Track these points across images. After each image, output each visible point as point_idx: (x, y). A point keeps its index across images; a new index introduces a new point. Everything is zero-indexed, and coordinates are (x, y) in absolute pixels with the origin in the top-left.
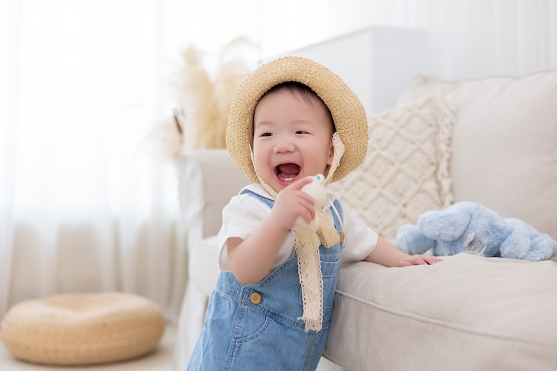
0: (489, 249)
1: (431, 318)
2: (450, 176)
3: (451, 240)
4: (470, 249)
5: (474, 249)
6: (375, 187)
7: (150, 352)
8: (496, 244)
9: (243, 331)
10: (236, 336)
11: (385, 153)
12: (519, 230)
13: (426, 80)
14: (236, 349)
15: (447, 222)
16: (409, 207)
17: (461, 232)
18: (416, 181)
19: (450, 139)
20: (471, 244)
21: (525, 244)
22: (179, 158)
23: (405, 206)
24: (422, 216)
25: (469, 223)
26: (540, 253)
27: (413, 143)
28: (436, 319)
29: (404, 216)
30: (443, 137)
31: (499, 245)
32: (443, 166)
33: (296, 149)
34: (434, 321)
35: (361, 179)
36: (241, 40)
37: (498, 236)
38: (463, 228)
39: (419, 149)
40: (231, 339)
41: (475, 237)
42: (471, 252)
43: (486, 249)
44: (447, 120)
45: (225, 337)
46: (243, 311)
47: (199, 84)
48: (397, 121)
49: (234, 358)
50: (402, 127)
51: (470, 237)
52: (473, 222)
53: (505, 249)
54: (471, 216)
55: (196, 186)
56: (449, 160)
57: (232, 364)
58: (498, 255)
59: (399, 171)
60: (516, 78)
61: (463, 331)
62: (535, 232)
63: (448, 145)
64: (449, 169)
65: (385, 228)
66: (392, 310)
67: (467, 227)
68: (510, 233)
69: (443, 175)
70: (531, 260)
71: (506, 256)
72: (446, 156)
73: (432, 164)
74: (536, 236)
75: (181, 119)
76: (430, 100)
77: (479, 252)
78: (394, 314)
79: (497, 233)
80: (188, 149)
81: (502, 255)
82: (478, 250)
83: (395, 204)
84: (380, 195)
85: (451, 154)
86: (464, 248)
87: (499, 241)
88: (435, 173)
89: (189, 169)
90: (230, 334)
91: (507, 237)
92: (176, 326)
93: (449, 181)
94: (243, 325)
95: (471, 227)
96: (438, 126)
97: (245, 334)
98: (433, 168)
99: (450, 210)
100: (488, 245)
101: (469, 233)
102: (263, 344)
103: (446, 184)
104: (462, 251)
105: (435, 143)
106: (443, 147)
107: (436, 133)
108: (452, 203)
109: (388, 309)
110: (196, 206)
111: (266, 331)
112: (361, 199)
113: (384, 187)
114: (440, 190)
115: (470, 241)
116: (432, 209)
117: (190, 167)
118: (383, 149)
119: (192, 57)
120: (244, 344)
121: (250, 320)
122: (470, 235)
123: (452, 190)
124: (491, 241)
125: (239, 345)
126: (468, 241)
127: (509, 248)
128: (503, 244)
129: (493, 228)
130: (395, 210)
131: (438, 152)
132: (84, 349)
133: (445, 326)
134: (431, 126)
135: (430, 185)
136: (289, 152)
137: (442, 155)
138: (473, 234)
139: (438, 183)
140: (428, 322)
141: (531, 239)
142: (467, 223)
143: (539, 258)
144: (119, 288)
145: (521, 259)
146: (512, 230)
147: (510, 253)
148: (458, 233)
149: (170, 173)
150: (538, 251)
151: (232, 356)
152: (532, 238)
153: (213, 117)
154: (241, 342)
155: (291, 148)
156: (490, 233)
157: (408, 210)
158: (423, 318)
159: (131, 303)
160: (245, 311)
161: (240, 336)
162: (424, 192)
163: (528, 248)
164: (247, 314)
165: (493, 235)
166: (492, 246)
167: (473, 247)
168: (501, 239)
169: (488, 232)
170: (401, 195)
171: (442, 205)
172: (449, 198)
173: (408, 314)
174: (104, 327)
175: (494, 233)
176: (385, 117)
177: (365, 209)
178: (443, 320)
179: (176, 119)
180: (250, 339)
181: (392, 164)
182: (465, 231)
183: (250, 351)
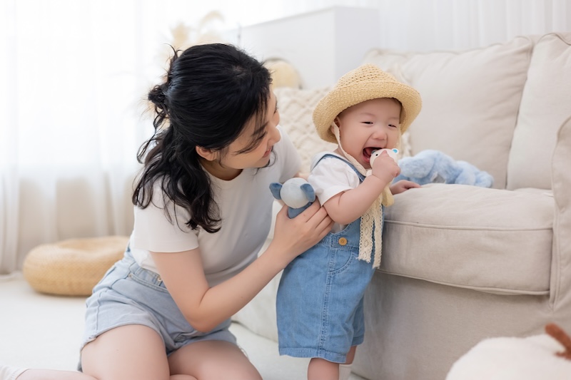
3: (421, 177)
4: (435, 182)
8: (452, 180)
9: (336, 265)
10: (331, 269)
12: (467, 169)
14: (331, 279)
17: (428, 172)
21: (472, 178)
31: (454, 181)
37: (453, 174)
38: (430, 169)
40: (326, 272)
41: (438, 175)
45: (322, 271)
46: (333, 252)
49: (331, 285)
51: (435, 175)
52: (436, 164)
54: (435, 160)
57: (330, 289)
60: (456, 53)
62: (477, 170)
67: (433, 168)
68: (461, 171)
74: (479, 173)
79: (453, 172)
87: (454, 178)
90: (326, 269)
91: (459, 175)
95: (435, 167)
97: (337, 267)
99: (419, 156)
100: (447, 180)
101: (433, 172)
111: (352, 263)
120: (337, 274)
121: (340, 257)
124: (449, 178)
125: (333, 276)
126: (433, 178)
127: (462, 182)
128: (457, 180)
129: (450, 167)
138: (437, 173)
142: (433, 165)
146: (462, 169)
148: (426, 173)
151: (329, 284)
152: (476, 174)
154: (335, 273)
156: (448, 171)
161: (333, 269)
164: (337, 253)
165: (450, 173)
166: (449, 181)
168: (455, 176)
169: (446, 171)
175: (451, 171)
180: (341, 271)
182: (431, 171)
183: (343, 278)
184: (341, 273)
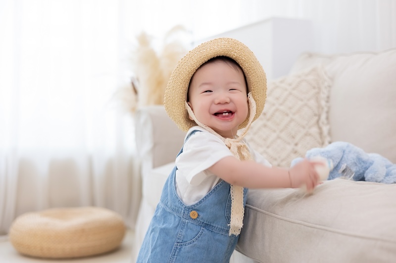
0: (356, 175)
1: (316, 224)
2: (328, 123)
4: (343, 175)
5: (346, 175)
6: (274, 131)
7: (115, 249)
8: (361, 171)
9: (184, 238)
10: (178, 241)
11: (282, 108)
12: (378, 161)
13: (311, 56)
14: (177, 250)
15: (326, 156)
16: (299, 146)
17: (337, 163)
18: (304, 127)
19: (328, 97)
20: (344, 171)
21: (382, 171)
22: (135, 111)
23: (296, 145)
24: (308, 152)
25: (343, 157)
26: (393, 178)
27: (302, 100)
28: (319, 225)
29: (296, 152)
30: (323, 96)
31: (364, 172)
32: (323, 117)
33: (231, 101)
34: (318, 226)
35: (265, 126)
36: (179, 28)
37: (363, 166)
38: (338, 160)
39: (306, 105)
40: (174, 243)
41: (347, 167)
42: (343, 177)
43: (355, 175)
44: (326, 84)
45: (170, 241)
46: (184, 223)
47: (149, 59)
48: (290, 85)
49: (175, 257)
50: (294, 89)
51: (343, 167)
52: (345, 156)
53: (368, 175)
54: (344, 152)
55: (148, 132)
56: (328, 112)
57: (174, 260)
58: (363, 179)
59: (292, 120)
60: (375, 54)
61: (339, 233)
62: (389, 163)
63: (327, 102)
64: (327, 118)
65: (282, 161)
66: (288, 219)
67: (341, 159)
68: (371, 164)
69: (323, 123)
70: (386, 183)
71: (369, 180)
72: (326, 109)
73: (315, 115)
74: (390, 166)
75: (137, 84)
76: (314, 70)
77: (350, 177)
78: (289, 222)
79: (362, 164)
80: (142, 105)
81: (366, 180)
82: (349, 176)
83: (289, 144)
84: (279, 137)
85: (329, 108)
86: (339, 174)
87: (363, 169)
88: (318, 122)
89: (142, 119)
90: (174, 240)
91: (369, 167)
92: (134, 231)
93: (328, 127)
94: (183, 233)
95: (343, 159)
96: (319, 88)
97: (185, 240)
98: (316, 118)
99: (329, 148)
100: (356, 172)
101: (342, 164)
102: (198, 248)
103: (325, 129)
104: (337, 177)
105: (318, 100)
106: (323, 103)
107: (318, 93)
108: (330, 143)
109: (285, 218)
110: (147, 146)
111: (200, 238)
112: (265, 140)
113: (281, 131)
114: (321, 133)
115: (343, 169)
116: (316, 147)
117: (143, 118)
118: (281, 104)
119: (144, 40)
120: (184, 247)
121: (189, 230)
122: (343, 165)
123: (330, 133)
124: (358, 169)
125: (179, 247)
126: (342, 169)
127: (371, 174)
128: (367, 171)
129: (360, 160)
130: (289, 148)
131: (319, 107)
132: (68, 247)
133: (326, 230)
134: (314, 88)
135: (314, 130)
136: (227, 103)
137: (323, 108)
138: (345, 165)
139: (320, 128)
140: (314, 228)
141: (387, 168)
142: (341, 156)
143: (392, 182)
144: (93, 204)
145: (380, 182)
146: (373, 162)
147: (372, 178)
149: (129, 122)
150: (392, 177)
151: (174, 255)
153: (159, 83)
154: (181, 245)
155: (228, 100)
156: (357, 164)
157: (299, 148)
158: (310, 225)
159: (101, 215)
160: (186, 224)
161: (181, 241)
162: (310, 135)
163: (385, 174)
164: (187, 225)
165: (359, 165)
166: (358, 173)
167: (345, 174)
168: (365, 168)
169: (355, 163)
170: (293, 137)
171: (322, 144)
172: (328, 139)
173: (300, 222)
174: (82, 232)
175: (360, 163)
176: (282, 82)
177: (268, 147)
178: (324, 226)
179: (133, 84)
180: (189, 244)
181: (287, 115)
182: (339, 163)
183: (188, 252)
184: (187, 246)
